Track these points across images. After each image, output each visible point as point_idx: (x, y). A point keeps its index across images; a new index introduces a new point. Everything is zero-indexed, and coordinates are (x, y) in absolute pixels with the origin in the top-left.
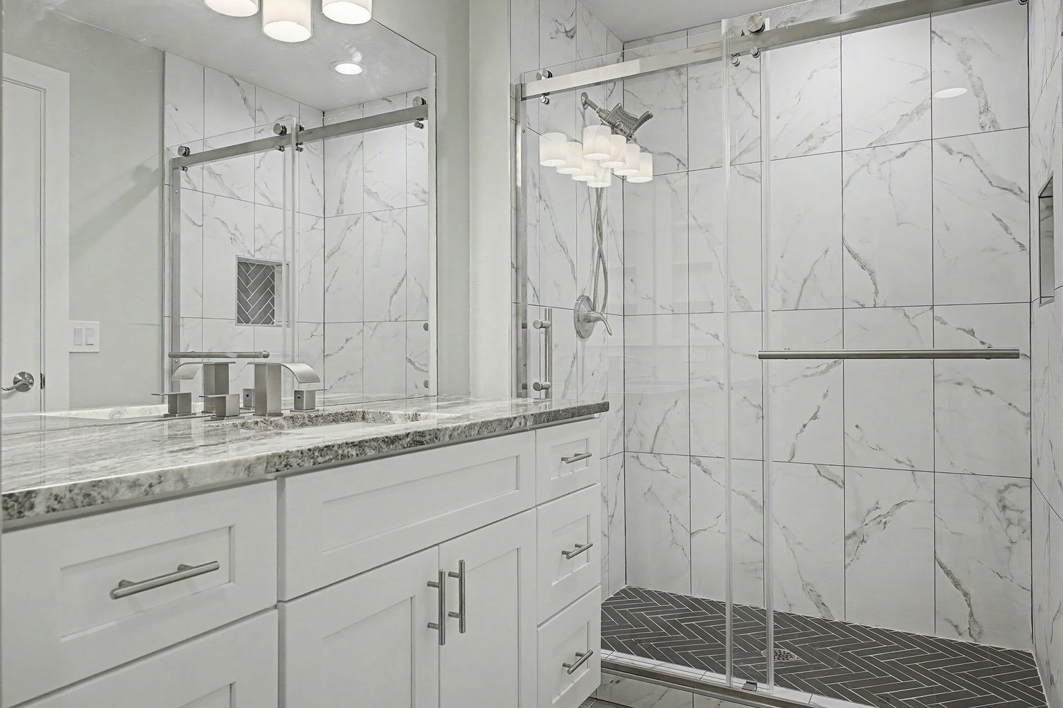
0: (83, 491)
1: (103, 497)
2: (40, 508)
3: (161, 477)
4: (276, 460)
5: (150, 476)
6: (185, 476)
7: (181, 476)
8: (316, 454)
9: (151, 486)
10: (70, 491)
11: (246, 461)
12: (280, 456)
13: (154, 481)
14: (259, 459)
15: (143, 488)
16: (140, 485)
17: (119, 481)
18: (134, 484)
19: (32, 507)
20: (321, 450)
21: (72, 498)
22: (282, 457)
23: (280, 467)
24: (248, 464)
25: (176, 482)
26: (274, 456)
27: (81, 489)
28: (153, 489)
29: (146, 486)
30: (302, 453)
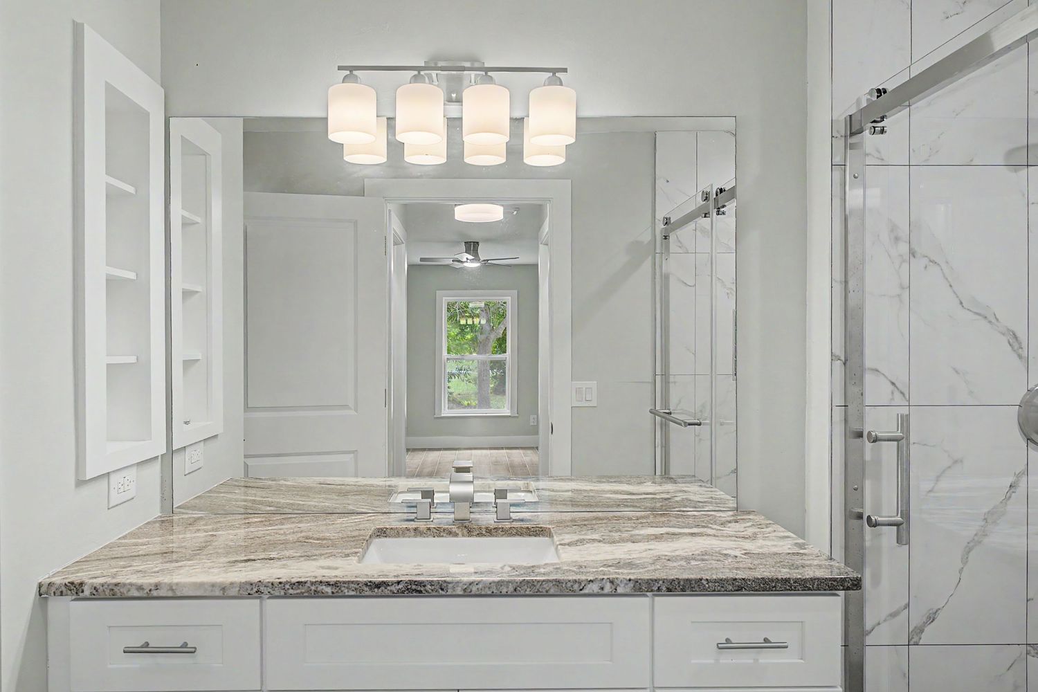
0: (110, 587)
1: (121, 592)
2: (87, 593)
3: (157, 586)
4: (249, 587)
5: (150, 584)
6: (174, 588)
7: (171, 587)
8: (287, 586)
9: (150, 590)
10: (103, 586)
11: (221, 584)
12: (252, 584)
13: (153, 588)
14: (232, 584)
15: (146, 591)
16: (143, 589)
17: (131, 584)
18: (140, 588)
19: (83, 592)
20: (292, 585)
21: (104, 590)
22: (254, 585)
23: (251, 592)
24: (223, 586)
25: (168, 590)
26: (246, 583)
27: (108, 586)
28: (152, 592)
29: (148, 590)
30: (272, 584)
